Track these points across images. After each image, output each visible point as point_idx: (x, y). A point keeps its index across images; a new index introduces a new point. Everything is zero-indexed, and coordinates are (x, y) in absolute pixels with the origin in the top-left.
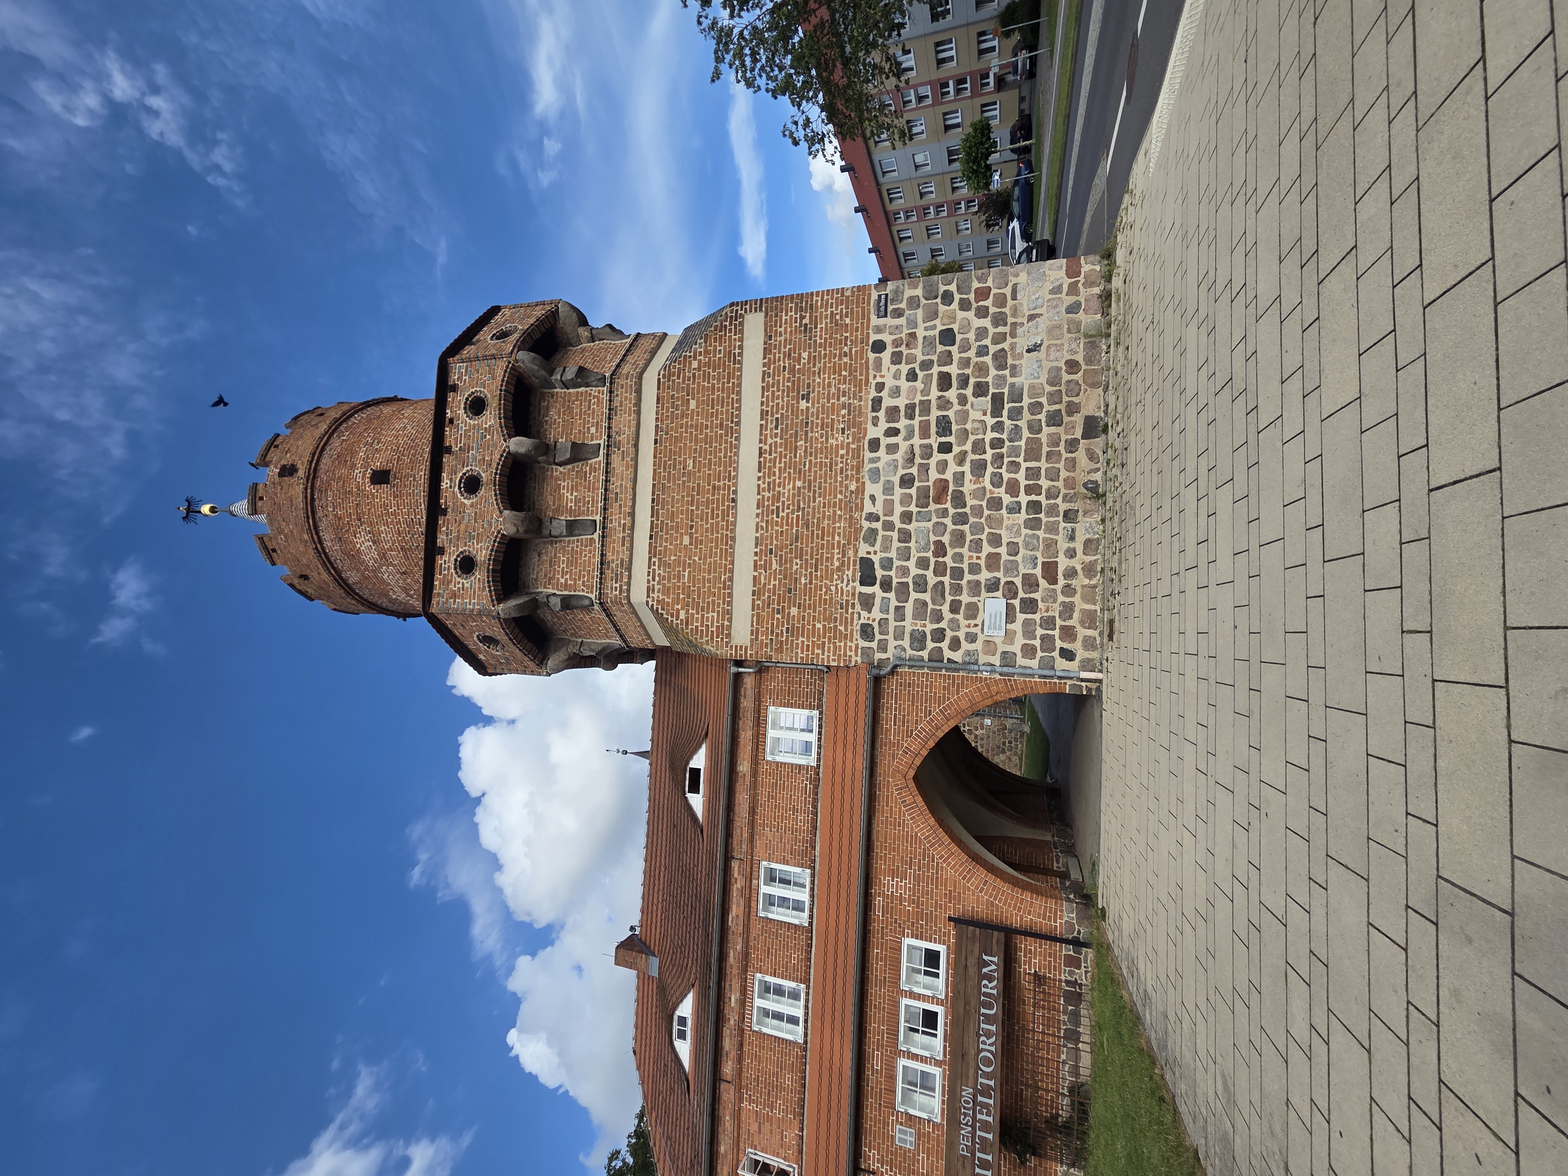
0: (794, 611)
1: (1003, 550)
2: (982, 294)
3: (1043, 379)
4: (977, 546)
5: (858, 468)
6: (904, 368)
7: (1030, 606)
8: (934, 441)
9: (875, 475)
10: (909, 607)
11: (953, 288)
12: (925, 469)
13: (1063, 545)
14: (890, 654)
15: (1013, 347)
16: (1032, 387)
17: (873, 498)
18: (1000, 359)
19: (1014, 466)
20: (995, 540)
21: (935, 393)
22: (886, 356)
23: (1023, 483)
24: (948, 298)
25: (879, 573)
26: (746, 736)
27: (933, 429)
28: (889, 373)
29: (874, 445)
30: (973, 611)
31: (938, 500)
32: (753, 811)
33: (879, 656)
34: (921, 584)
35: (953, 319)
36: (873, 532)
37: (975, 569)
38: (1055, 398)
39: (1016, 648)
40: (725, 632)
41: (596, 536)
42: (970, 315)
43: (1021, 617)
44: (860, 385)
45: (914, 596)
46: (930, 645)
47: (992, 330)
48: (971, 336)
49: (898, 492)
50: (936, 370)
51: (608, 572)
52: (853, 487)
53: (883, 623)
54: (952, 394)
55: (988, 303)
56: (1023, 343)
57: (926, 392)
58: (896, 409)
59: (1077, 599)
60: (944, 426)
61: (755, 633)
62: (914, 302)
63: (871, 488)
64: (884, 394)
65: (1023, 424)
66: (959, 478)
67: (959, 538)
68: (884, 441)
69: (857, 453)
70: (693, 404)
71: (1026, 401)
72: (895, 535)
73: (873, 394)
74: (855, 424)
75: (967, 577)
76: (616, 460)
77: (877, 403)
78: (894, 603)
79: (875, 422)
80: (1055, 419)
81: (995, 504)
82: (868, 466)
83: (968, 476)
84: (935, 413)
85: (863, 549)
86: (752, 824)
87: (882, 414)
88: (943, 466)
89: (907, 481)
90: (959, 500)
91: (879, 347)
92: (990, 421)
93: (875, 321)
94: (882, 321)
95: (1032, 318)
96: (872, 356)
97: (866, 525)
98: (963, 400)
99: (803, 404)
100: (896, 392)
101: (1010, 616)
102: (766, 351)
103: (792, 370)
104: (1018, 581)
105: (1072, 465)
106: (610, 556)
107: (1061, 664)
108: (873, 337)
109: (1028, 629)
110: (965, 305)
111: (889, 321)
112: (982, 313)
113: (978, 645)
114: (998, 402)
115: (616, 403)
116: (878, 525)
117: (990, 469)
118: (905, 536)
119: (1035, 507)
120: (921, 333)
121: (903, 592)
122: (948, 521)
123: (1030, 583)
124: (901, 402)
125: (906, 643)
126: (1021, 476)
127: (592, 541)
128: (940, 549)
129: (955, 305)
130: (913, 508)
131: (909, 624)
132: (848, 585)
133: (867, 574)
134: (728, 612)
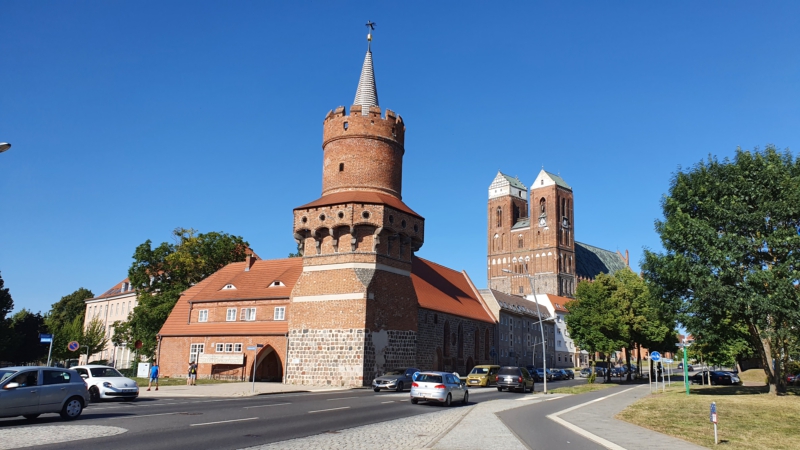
0: (299, 313)
1: (308, 363)
2: (359, 357)
3: (339, 371)
4: (309, 357)
5: (326, 327)
6: (346, 338)
7: (298, 369)
8: (330, 346)
9: (324, 332)
10: (299, 342)
12: (325, 344)
13: (308, 376)
14: (290, 337)
15: (347, 364)
16: (338, 369)
17: (320, 331)
18: (345, 361)
19: (323, 365)
20: (310, 361)
21: (340, 346)
22: (349, 333)
23: (320, 367)
24: (359, 348)
25: (305, 334)
26: (278, 302)
27: (333, 346)
28: (345, 334)
29: (331, 331)
30: (297, 356)
31: (318, 347)
32: (265, 305)
33: (290, 335)
34: (303, 344)
35: (354, 350)
36: (313, 332)
37: (305, 357)
38: (336, 374)
39: (290, 366)
40: (296, 295)
41: (317, 254)
42: (354, 354)
43: (296, 367)
44: (343, 327)
45: (301, 342)
46: (291, 347)
47: (351, 359)
48: (350, 354)
49: (321, 338)
50: (344, 346)
51: (309, 260)
52: (323, 326)
53: (296, 335)
54: (339, 350)
55: (356, 358)
56: (348, 367)
57: (340, 343)
58: (337, 336)
59: (298, 379)
60: (333, 348)
61: (295, 303)
62: (359, 340)
63: (322, 330)
64: (341, 333)
65: (331, 367)
66: (322, 352)
67: (311, 353)
68: (331, 333)
69: (329, 327)
71: (336, 368)
72: (312, 337)
73: (341, 330)
74: (336, 325)
75: (304, 355)
76: (334, 258)
77: (339, 331)
78: (300, 338)
79: (336, 331)
80: (331, 374)
81: (316, 361)
82: (326, 329)
83: (322, 354)
84: (335, 346)
85: (310, 330)
86: (263, 305)
87: (337, 333)
88: (325, 348)
89: (323, 340)
90: (318, 353)
91: (351, 331)
92: (333, 359)
94: (356, 331)
95: (352, 369)
96: (349, 329)
97: (315, 330)
98: (337, 353)
99: (341, 312)
100: (341, 336)
102: (354, 300)
103: (349, 308)
104: (302, 366)
105: (323, 378)
106: (312, 259)
107: (287, 375)
108: (353, 329)
109: (294, 368)
110: (357, 353)
111: (356, 333)
112: (354, 357)
113: (291, 358)
114: (336, 361)
115: (348, 255)
117: (323, 359)
118: (312, 340)
119: (315, 370)
120: (352, 342)
121: (302, 340)
122: (314, 350)
123: (302, 369)
124: (339, 338)
125: (292, 341)
128: (309, 348)
129: (357, 350)
130: (317, 342)
131: (295, 341)
132: (304, 327)
133: (306, 331)
134: (299, 295)
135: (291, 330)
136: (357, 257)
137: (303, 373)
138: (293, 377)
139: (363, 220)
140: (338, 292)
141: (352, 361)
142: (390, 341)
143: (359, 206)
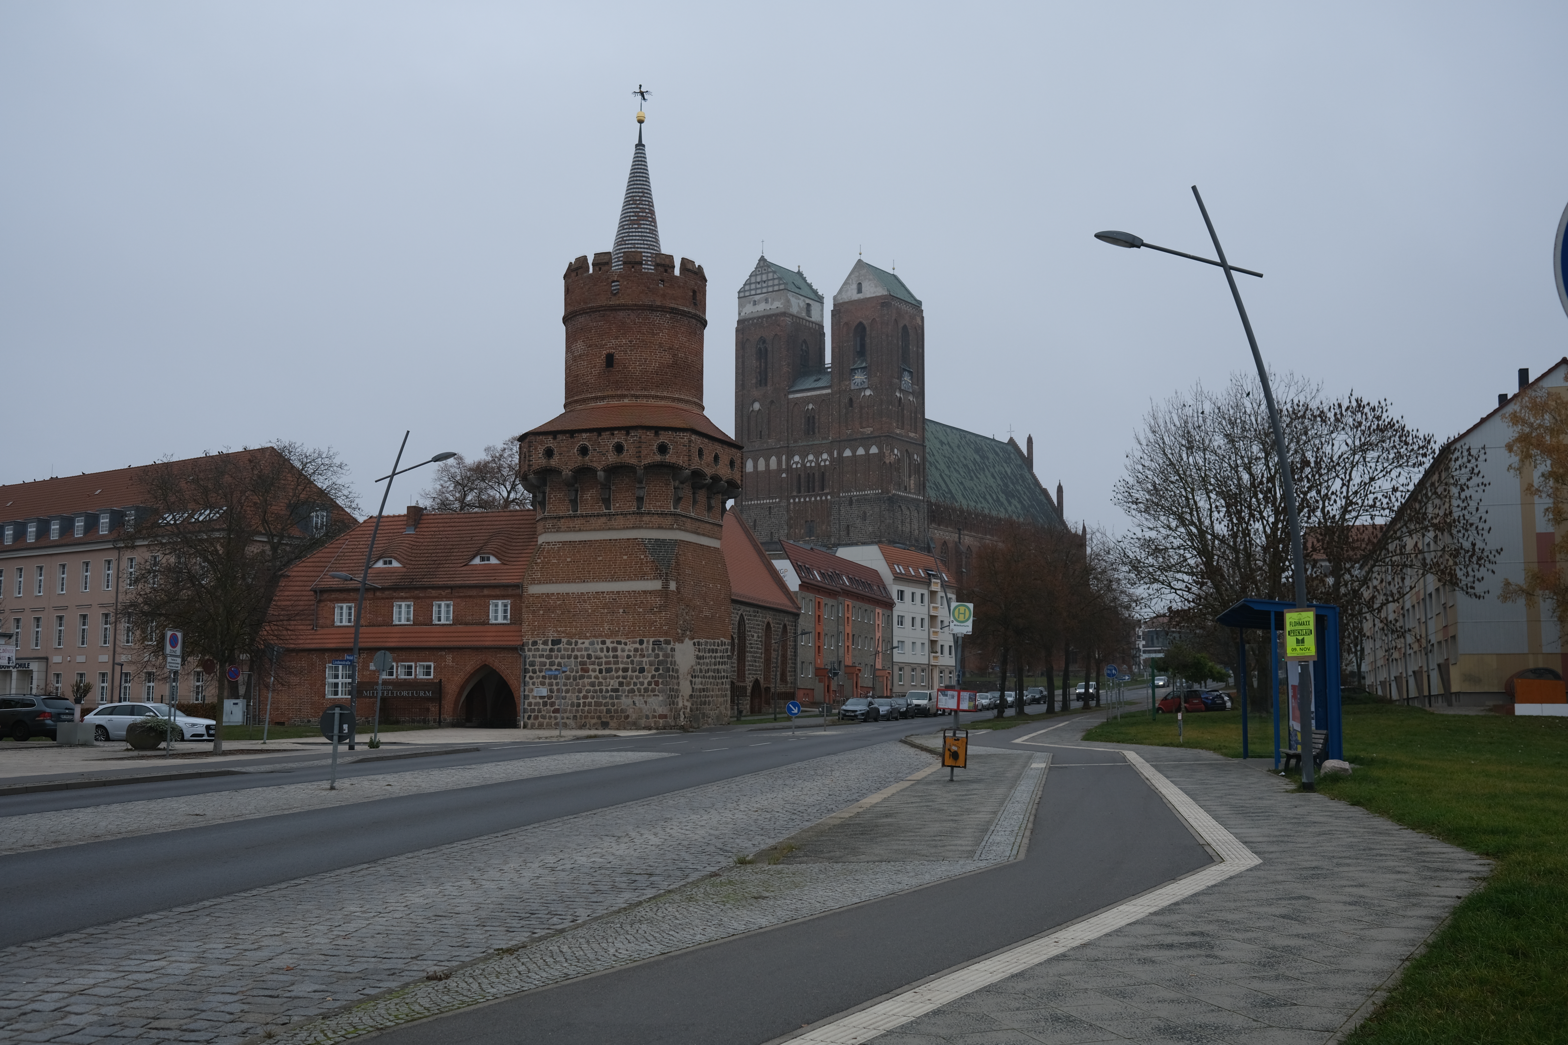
0: (541, 612)
1: (564, 694)
2: (657, 684)
3: (623, 707)
4: (565, 685)
5: (595, 637)
6: (632, 654)
7: (545, 704)
8: (603, 667)
9: (592, 644)
10: (544, 660)
11: (661, 672)
12: (593, 663)
13: (565, 715)
14: (527, 653)
15: (636, 695)
16: (620, 703)
17: (583, 643)
18: (632, 691)
19: (593, 698)
20: (567, 691)
21: (621, 666)
22: (637, 646)
23: (587, 701)
24: (657, 670)
25: (556, 647)
26: (498, 592)
27: (608, 666)
28: (631, 647)
29: (604, 643)
30: (543, 684)
31: (582, 669)
32: (470, 597)
33: (526, 649)
34: (552, 664)
35: (648, 672)
36: (571, 644)
37: (557, 684)
38: (616, 711)
39: (531, 700)
40: (533, 582)
41: (571, 512)
42: (649, 679)
43: (541, 701)
44: (627, 635)
45: (548, 661)
46: (531, 669)
47: (642, 687)
48: (641, 680)
49: (585, 653)
50: (630, 666)
51: (555, 521)
52: (588, 635)
53: (538, 650)
54: (620, 673)
55: (653, 686)
56: (638, 699)
57: (622, 663)
58: (617, 651)
59: (547, 720)
60: (609, 670)
61: (533, 595)
62: (657, 656)
63: (587, 642)
64: (623, 645)
65: (608, 700)
66: (589, 677)
67: (568, 678)
68: (604, 647)
69: (601, 636)
70: (625, 557)
71: (616, 701)
72: (570, 653)
73: (623, 641)
74: (612, 634)
75: (554, 681)
76: (603, 519)
77: (619, 643)
78: (545, 654)
79: (612, 642)
80: (608, 711)
81: (580, 691)
82: (595, 640)
83: (590, 680)
84: (614, 667)
85: (564, 640)
86: (465, 597)
87: (615, 645)
88: (594, 671)
89: (589, 657)
90: (582, 677)
91: (641, 642)
92: (609, 688)
93: (652, 640)
94: (651, 643)
95: (646, 702)
96: (638, 640)
97: (573, 641)
98: (618, 677)
99: (621, 611)
100: (623, 650)
101: (541, 697)
102: (645, 592)
103: (636, 605)
104: (553, 700)
105: (593, 718)
106: (562, 521)
107: (526, 716)
108: (645, 640)
109: (537, 704)
110: (653, 677)
111: (651, 646)
112: (649, 684)
113: (531, 686)
114: (616, 690)
115: (629, 517)
116: (573, 646)
117: (592, 688)
118: (569, 657)
119: (579, 705)
120: (644, 659)
121: (549, 657)
122: (574, 673)
123: (552, 704)
124: (619, 653)
125: (531, 659)
126: (589, 700)
127: (569, 510)
128: (564, 671)
129: (654, 673)
130: (579, 659)
131: (538, 660)
132: (552, 635)
133: (556, 642)
134: (540, 583)
135: (528, 639)
136: (646, 519)
137: (556, 711)
138: (536, 718)
139: (658, 458)
140: (614, 578)
141: (646, 690)
142: (698, 657)
143: (651, 434)
